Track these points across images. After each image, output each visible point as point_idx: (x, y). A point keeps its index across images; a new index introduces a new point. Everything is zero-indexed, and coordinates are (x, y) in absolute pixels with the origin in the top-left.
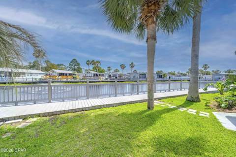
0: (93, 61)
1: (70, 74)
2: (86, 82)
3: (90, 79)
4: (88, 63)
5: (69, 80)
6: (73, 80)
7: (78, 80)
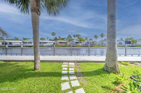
0: (77, 35)
1: (64, 42)
2: (70, 46)
3: (73, 45)
4: (74, 36)
5: (63, 45)
6: (66, 45)
7: (68, 45)
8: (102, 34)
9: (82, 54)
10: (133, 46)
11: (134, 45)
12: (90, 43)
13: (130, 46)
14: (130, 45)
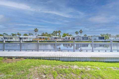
8: (81, 30)
9: (49, 50)
10: (105, 42)
11: (107, 40)
12: (68, 38)
13: (103, 42)
14: (103, 40)
